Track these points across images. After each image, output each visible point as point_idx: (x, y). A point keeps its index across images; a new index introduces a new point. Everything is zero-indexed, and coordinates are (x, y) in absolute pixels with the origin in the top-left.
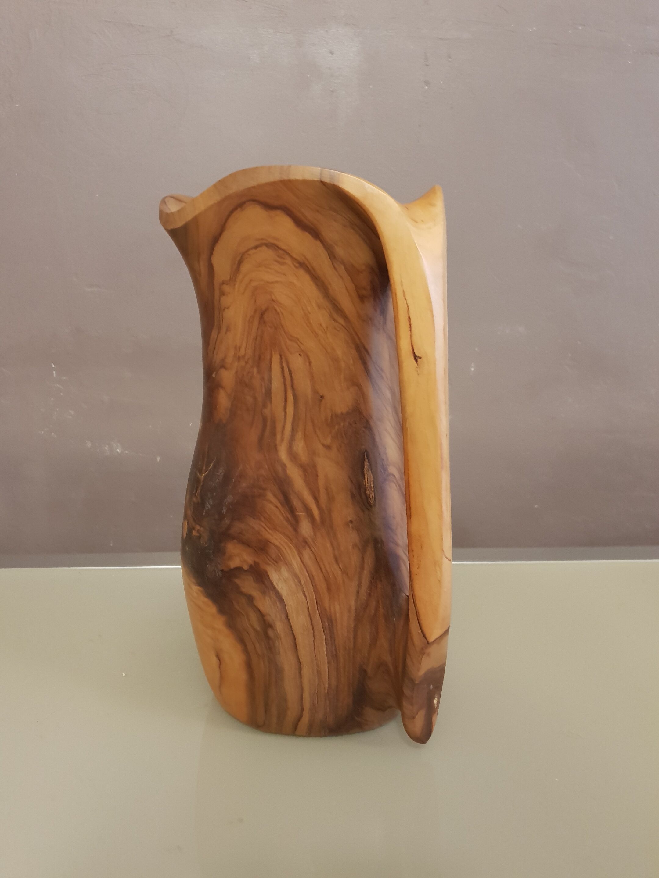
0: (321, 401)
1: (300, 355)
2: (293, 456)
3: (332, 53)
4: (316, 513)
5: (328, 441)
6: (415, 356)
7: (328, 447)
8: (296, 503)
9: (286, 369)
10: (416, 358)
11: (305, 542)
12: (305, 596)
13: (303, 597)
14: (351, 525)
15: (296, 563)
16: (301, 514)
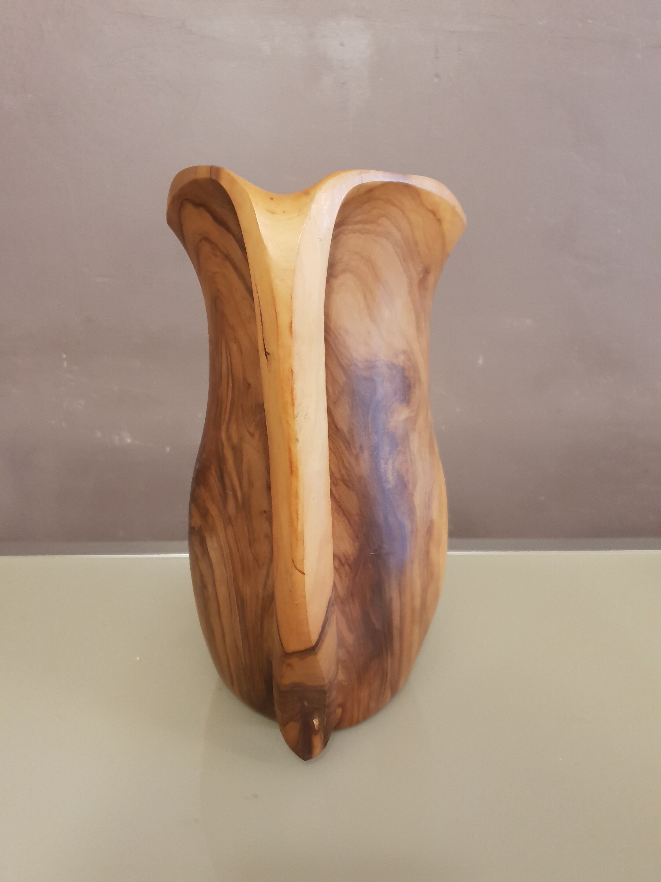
0: (248, 388)
1: (235, 343)
2: (229, 438)
3: (342, 45)
4: (239, 494)
5: (252, 429)
6: (266, 352)
7: (252, 435)
8: (227, 481)
9: (228, 354)
10: (267, 354)
11: (230, 519)
12: (226, 570)
13: (225, 571)
14: (264, 515)
15: (222, 535)
16: (230, 493)
